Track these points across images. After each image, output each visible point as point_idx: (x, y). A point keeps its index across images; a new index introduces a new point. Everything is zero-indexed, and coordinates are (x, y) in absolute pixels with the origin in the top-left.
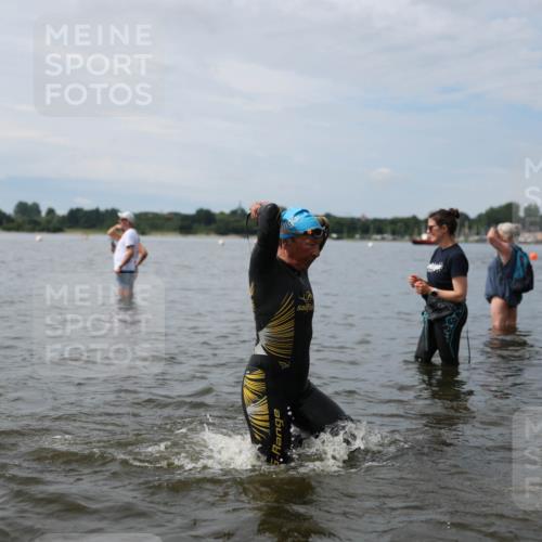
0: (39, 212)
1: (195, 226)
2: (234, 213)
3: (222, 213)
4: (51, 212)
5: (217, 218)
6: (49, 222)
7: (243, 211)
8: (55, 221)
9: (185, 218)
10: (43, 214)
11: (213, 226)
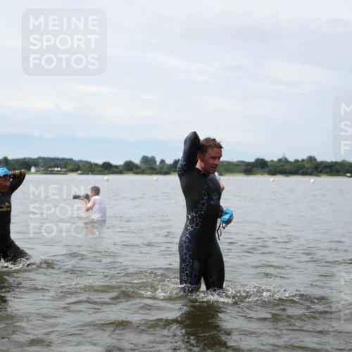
0: (155, 162)
1: (255, 169)
2: (280, 160)
3: (272, 161)
4: (163, 162)
5: (269, 164)
6: (161, 168)
7: (286, 159)
8: (165, 168)
9: (248, 164)
10: (158, 163)
11: (267, 169)
